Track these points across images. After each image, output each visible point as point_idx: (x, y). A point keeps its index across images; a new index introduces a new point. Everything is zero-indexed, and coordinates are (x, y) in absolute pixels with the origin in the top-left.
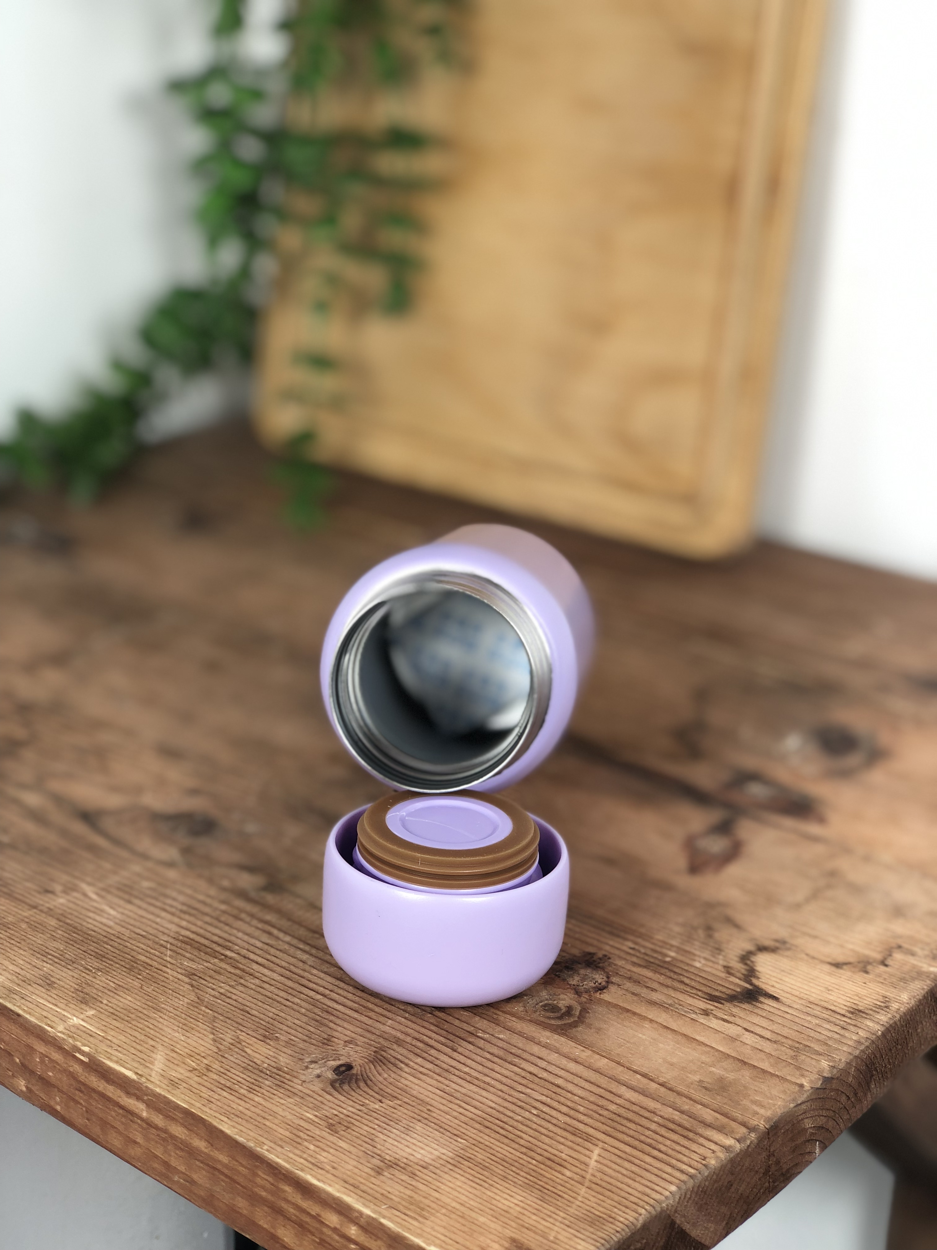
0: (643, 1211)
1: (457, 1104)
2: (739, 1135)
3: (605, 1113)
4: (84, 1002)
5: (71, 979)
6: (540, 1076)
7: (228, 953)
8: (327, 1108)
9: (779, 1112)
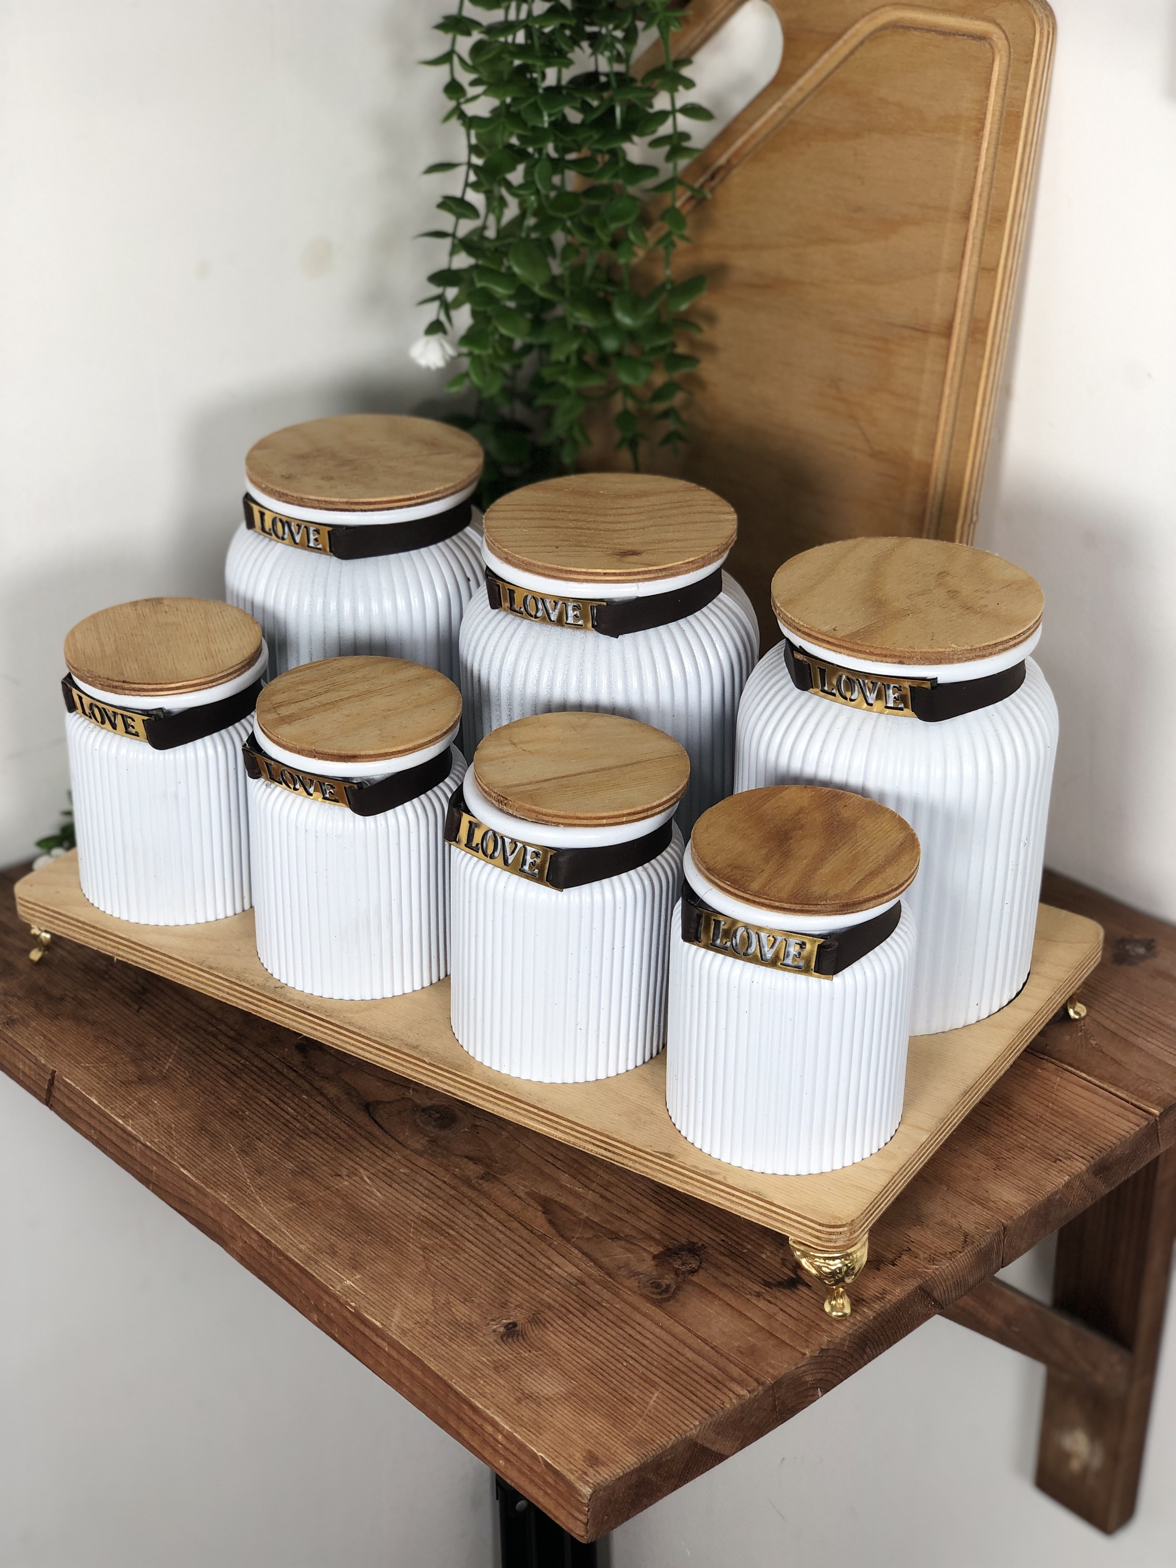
0: (673, 1438)
1: (578, 1356)
2: (751, 1388)
3: (670, 1367)
4: (355, 1268)
5: (347, 1248)
6: (636, 1337)
7: (451, 1232)
8: (495, 1354)
9: (783, 1373)
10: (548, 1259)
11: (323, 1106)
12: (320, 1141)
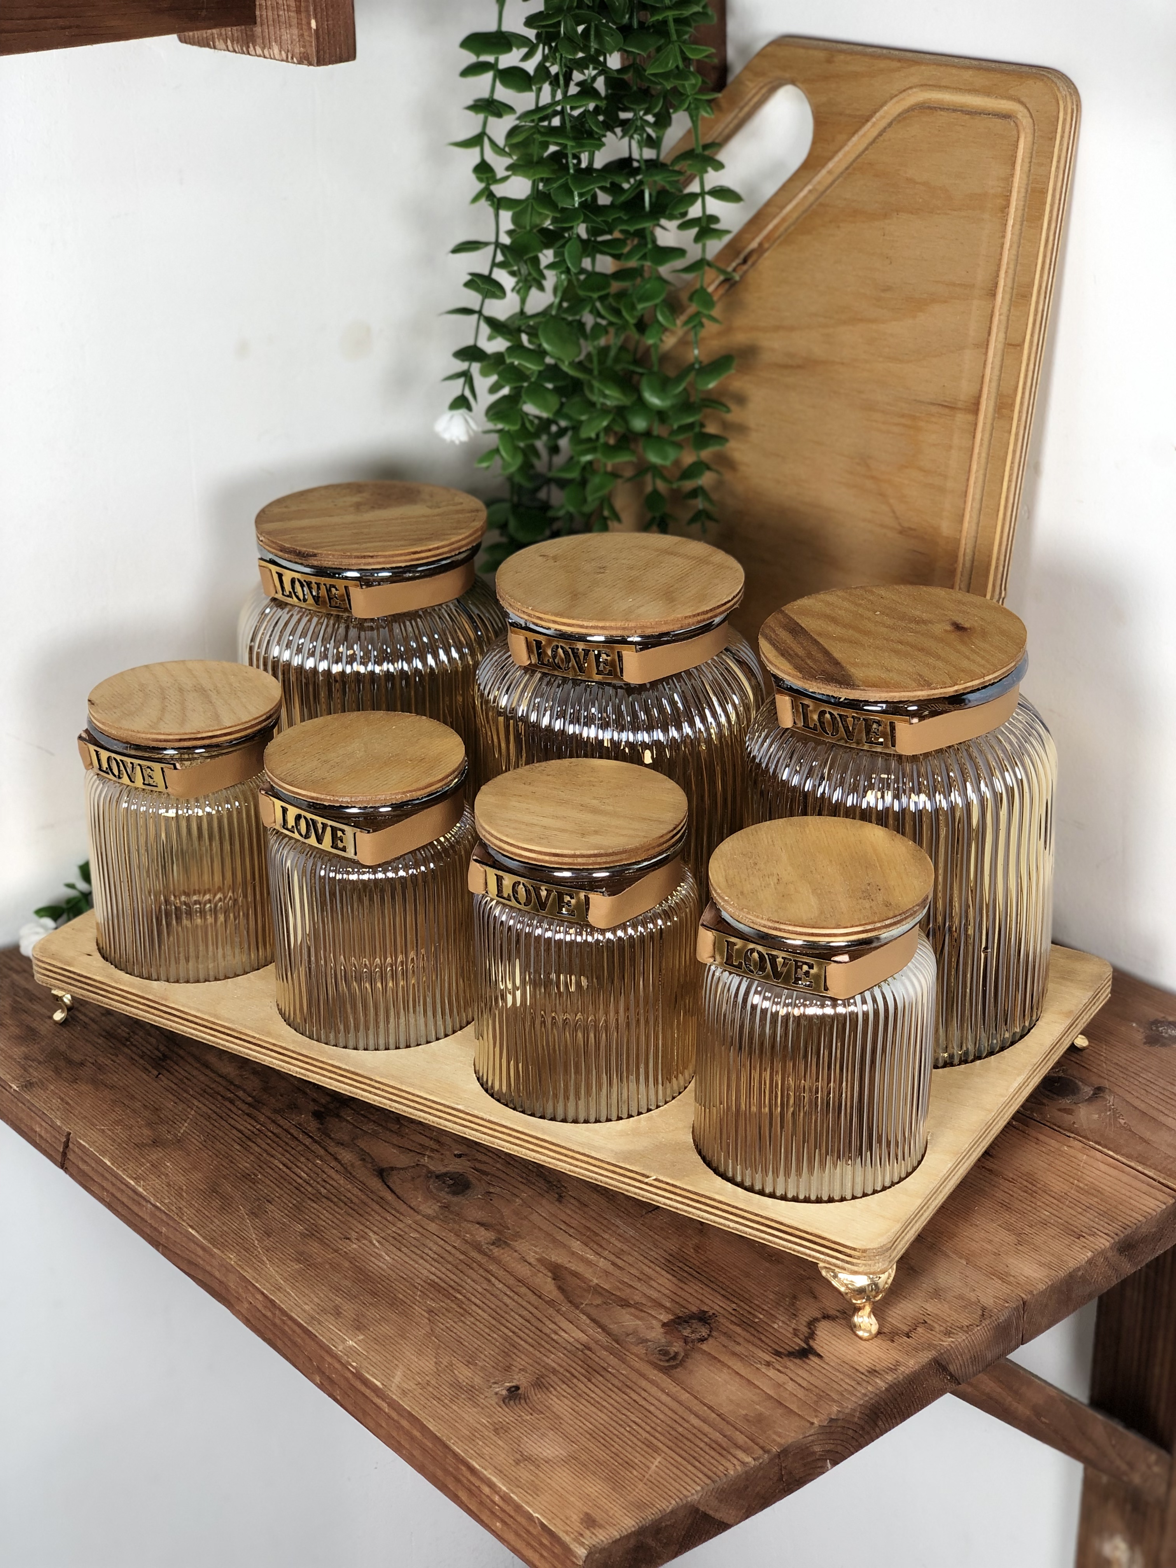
0: (673, 1502)
1: (580, 1420)
2: (757, 1456)
3: (673, 1433)
5: (352, 1310)
6: (640, 1403)
8: (496, 1416)
9: (790, 1441)
10: (555, 1323)
11: (337, 1171)
12: (331, 1205)
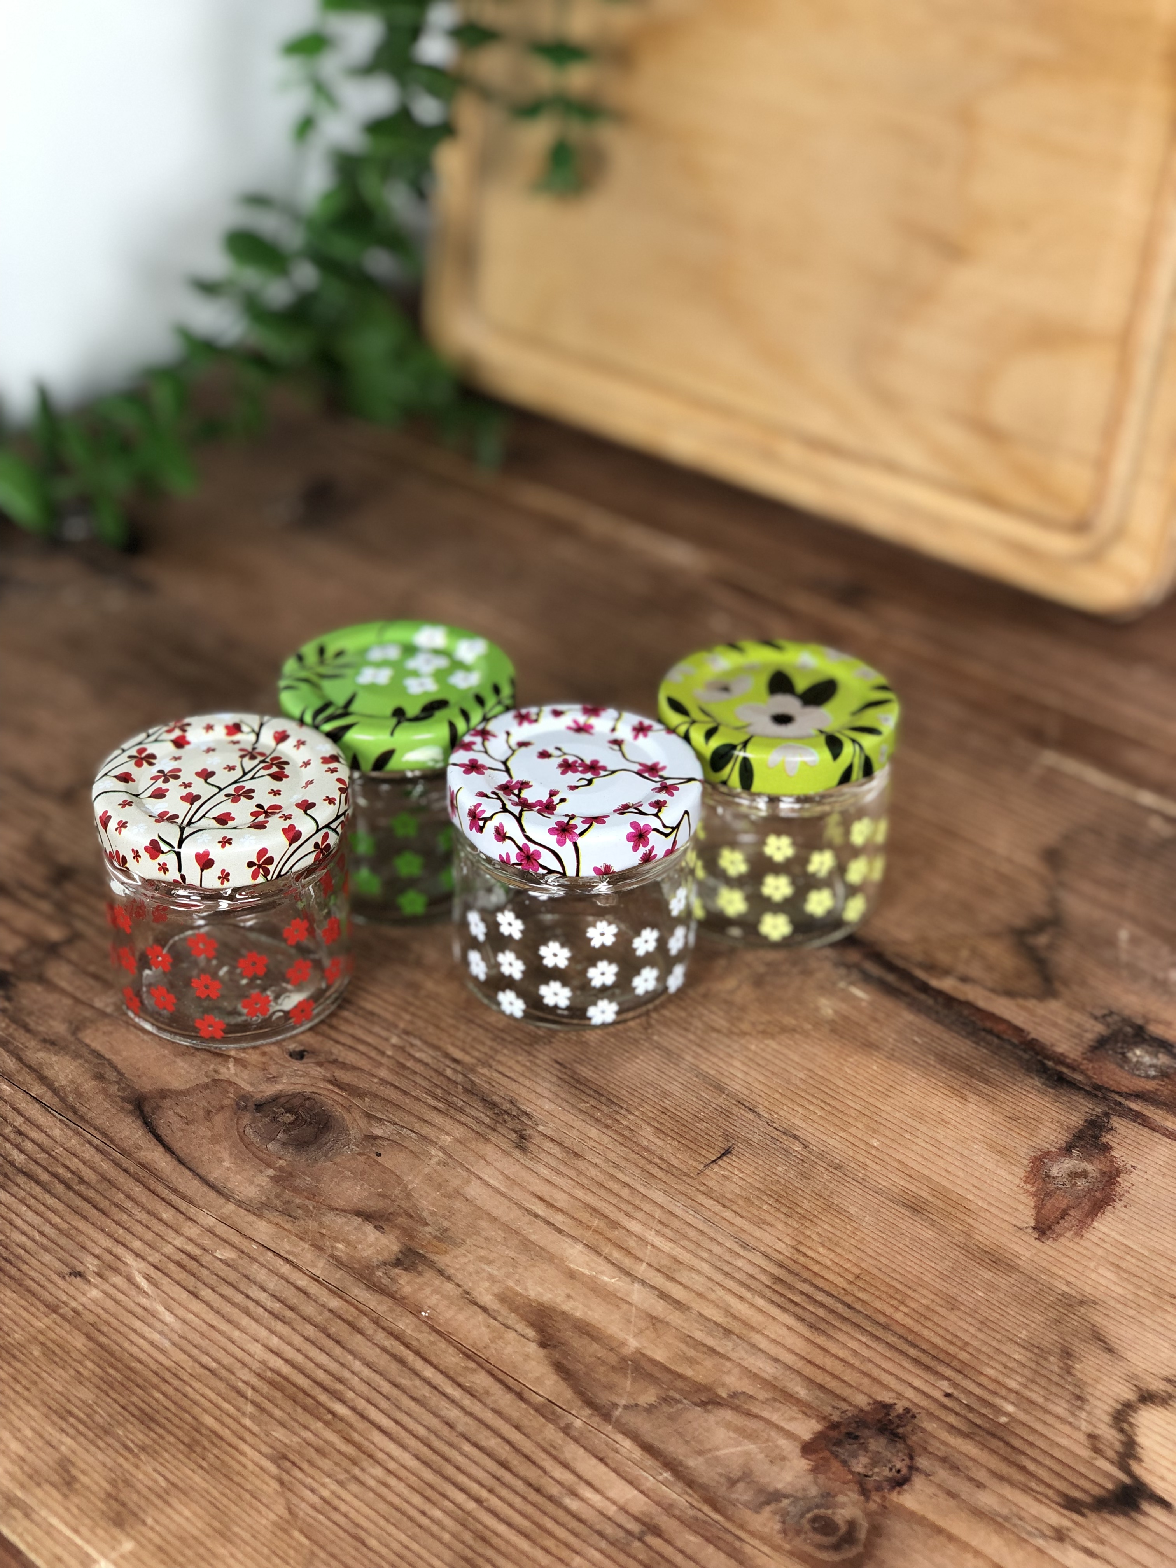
4: (118, 1522)
7: (337, 1407)
11: (44, 1106)
12: (37, 1190)
